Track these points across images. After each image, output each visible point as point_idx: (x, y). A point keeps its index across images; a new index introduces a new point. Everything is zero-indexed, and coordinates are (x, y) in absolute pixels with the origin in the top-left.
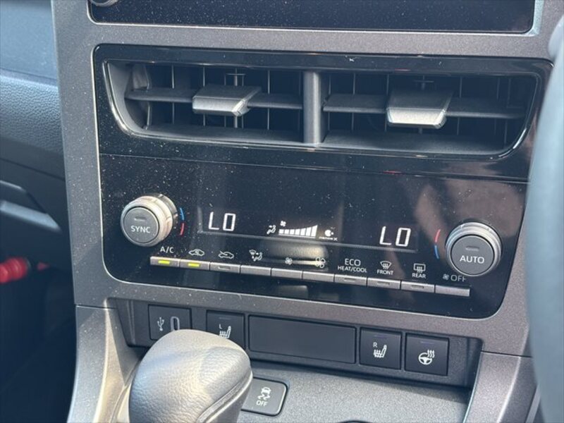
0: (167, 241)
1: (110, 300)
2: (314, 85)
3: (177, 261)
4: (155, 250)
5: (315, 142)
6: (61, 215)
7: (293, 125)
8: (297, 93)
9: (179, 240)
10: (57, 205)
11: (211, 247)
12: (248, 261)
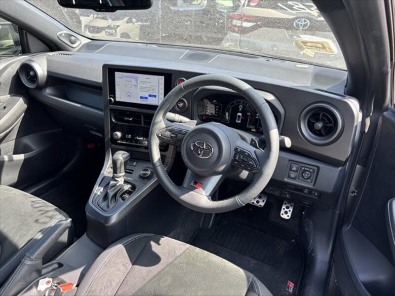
0: (120, 139)
1: (111, 148)
2: (142, 117)
3: (122, 142)
4: (118, 140)
5: (143, 125)
6: (103, 134)
7: (140, 123)
8: (140, 117)
9: (122, 139)
10: (103, 133)
11: (127, 140)
12: (132, 142)
